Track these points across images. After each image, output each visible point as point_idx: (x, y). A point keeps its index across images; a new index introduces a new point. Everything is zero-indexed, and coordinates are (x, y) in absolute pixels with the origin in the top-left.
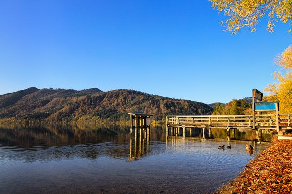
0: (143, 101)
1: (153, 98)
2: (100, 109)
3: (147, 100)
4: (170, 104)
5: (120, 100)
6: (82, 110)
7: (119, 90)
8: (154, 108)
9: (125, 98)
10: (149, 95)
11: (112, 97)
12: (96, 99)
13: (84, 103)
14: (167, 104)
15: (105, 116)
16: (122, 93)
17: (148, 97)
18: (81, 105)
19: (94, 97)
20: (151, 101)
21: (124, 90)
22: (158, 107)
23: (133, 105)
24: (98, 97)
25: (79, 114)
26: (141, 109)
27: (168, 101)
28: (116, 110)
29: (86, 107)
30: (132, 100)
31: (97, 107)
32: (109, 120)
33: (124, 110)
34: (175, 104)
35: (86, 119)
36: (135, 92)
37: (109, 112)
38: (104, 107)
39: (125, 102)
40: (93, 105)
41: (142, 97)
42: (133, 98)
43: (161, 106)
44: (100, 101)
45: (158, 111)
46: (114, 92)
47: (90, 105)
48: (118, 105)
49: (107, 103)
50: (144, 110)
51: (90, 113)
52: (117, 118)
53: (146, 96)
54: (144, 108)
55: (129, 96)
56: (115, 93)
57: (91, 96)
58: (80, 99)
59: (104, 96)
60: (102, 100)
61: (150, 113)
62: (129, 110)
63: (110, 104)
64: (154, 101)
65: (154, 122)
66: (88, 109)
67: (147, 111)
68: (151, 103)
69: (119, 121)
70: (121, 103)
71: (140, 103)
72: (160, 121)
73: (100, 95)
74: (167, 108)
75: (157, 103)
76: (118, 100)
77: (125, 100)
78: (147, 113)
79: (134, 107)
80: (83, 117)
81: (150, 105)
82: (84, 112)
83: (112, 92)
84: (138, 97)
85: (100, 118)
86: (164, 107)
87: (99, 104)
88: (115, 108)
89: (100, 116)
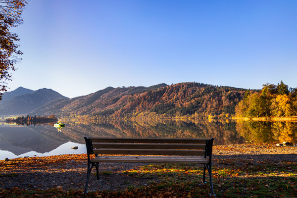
0: (203, 94)
1: (215, 90)
2: (159, 103)
3: (209, 92)
4: (234, 96)
5: (179, 94)
6: (142, 106)
7: (180, 84)
8: (214, 101)
9: (185, 92)
10: (212, 87)
11: (172, 91)
12: (157, 94)
13: (145, 99)
14: (230, 95)
15: (162, 111)
16: (183, 86)
17: (210, 89)
18: (142, 101)
19: (154, 93)
20: (211, 94)
21: (185, 83)
22: (220, 100)
23: (191, 99)
24: (158, 92)
25: (140, 110)
26: (199, 103)
27: (232, 93)
28: (174, 105)
29: (146, 103)
30: (192, 93)
31: (157, 103)
32: (165, 116)
33: (181, 105)
34: (241, 96)
35: (145, 115)
36: (197, 84)
37: (167, 107)
38: (163, 102)
39: (185, 96)
40: (154, 100)
41: (203, 89)
42: (193, 91)
43: (223, 98)
44: (160, 96)
45: (219, 104)
46: (174, 86)
47: (150, 101)
48: (177, 99)
49: (166, 98)
50: (202, 104)
51: (150, 109)
52: (173, 114)
53: (208, 88)
54: (203, 101)
55: (190, 90)
56: (176, 87)
57: (151, 91)
58: (141, 95)
59: (164, 91)
60: (162, 95)
61: (209, 106)
62: (186, 104)
63: (170, 99)
64: (216, 93)
65: (210, 117)
66: (148, 105)
67: (206, 104)
68: (211, 96)
69: (174, 116)
70: (180, 97)
71: (199, 96)
72: (215, 116)
73: (160, 90)
74: (230, 100)
75: (218, 95)
76: (177, 94)
77: (185, 94)
78: (206, 106)
79: (193, 101)
80: (142, 113)
81: (210, 98)
82: (144, 108)
83: (172, 86)
84: (198, 90)
85: (157, 113)
86: (226, 99)
87: (159, 99)
88: (173, 103)
89: (157, 111)
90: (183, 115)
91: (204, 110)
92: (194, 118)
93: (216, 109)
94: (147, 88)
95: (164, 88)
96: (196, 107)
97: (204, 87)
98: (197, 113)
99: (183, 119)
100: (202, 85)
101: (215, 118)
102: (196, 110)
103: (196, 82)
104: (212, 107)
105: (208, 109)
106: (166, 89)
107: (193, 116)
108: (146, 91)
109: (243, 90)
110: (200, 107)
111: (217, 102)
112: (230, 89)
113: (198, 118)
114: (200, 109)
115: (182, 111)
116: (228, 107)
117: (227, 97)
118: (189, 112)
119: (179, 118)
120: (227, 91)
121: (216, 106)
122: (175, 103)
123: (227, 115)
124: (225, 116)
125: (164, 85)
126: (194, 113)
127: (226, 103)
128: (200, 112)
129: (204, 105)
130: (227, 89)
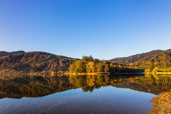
0: (49, 59)
1: (56, 57)
2: (18, 64)
3: (52, 58)
4: (66, 61)
5: (33, 59)
6: (4, 65)
7: (34, 52)
8: (55, 63)
9: (37, 57)
10: (54, 55)
11: (28, 56)
12: (17, 57)
13: (7, 61)
14: (64, 61)
15: (20, 69)
16: (36, 54)
17: (53, 56)
18: (4, 62)
19: (15, 57)
20: (54, 59)
21: (38, 52)
22: (58, 63)
23: (41, 62)
24: (18, 56)
25: (2, 68)
26: (46, 65)
27: (65, 59)
28: (30, 65)
29: (7, 64)
30: (42, 59)
31: (16, 63)
32: (22, 72)
33: (34, 65)
34: (70, 61)
35: (6, 72)
36: (45, 53)
37: (24, 66)
38: (21, 63)
39: (37, 60)
40: (14, 62)
41: (49, 56)
42: (43, 57)
43: (60, 62)
44: (19, 59)
45: (58, 65)
46: (30, 53)
47: (11, 62)
48: (32, 61)
49: (24, 61)
50: (48, 65)
51: (10, 67)
52: (28, 71)
53: (52, 56)
54: (49, 64)
55: (40, 56)
56: (31, 54)
57: (12, 55)
58: (4, 57)
59: (22, 56)
60: (21, 59)
61: (52, 67)
62: (38, 65)
63: (26, 61)
64: (56, 59)
65: (52, 73)
66: (9, 65)
67: (50, 65)
68: (53, 61)
69: (29, 72)
70: (34, 60)
71: (46, 60)
72: (55, 72)
73: (20, 55)
74: (64, 63)
75: (58, 60)
76: (32, 59)
77: (37, 58)
78: (50, 66)
79: (42, 63)
80: (4, 71)
81: (53, 62)
82: (5, 67)
83: (29, 53)
84: (46, 56)
85: (16, 71)
86: (61, 63)
87: (18, 61)
88: (29, 64)
89: (17, 69)
90: (35, 72)
91: (49, 69)
92: (42, 74)
93: (56, 68)
94: (9, 53)
95: (22, 54)
96: (44, 67)
97: (49, 55)
98: (45, 70)
99: (35, 74)
100: (48, 54)
101: (55, 74)
102: (44, 69)
103: (44, 52)
104: (53, 67)
105: (51, 68)
106: (24, 54)
107: (42, 73)
108: (9, 55)
109: (70, 58)
110: (47, 67)
111: (57, 64)
112: (64, 57)
113: (45, 74)
114: (47, 68)
115: (34, 69)
116: (63, 67)
117: (63, 61)
118: (39, 70)
119: (32, 74)
120: (63, 58)
121: (56, 66)
122: (30, 64)
123: (62, 72)
124: (61, 72)
125: (23, 52)
126: (43, 71)
127: (61, 65)
128: (47, 70)
129: (49, 66)
130: (62, 57)
